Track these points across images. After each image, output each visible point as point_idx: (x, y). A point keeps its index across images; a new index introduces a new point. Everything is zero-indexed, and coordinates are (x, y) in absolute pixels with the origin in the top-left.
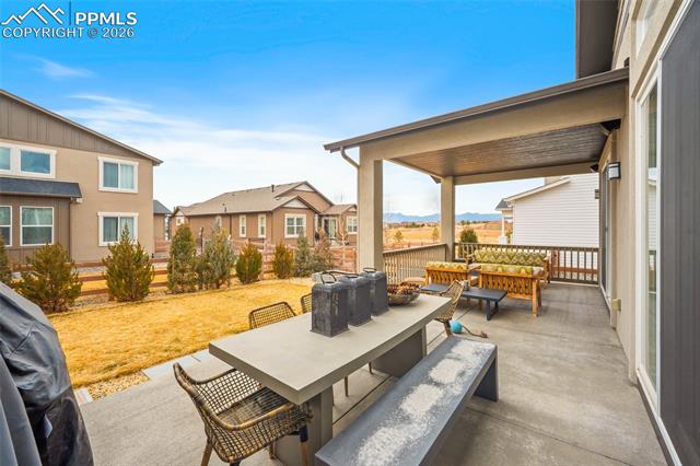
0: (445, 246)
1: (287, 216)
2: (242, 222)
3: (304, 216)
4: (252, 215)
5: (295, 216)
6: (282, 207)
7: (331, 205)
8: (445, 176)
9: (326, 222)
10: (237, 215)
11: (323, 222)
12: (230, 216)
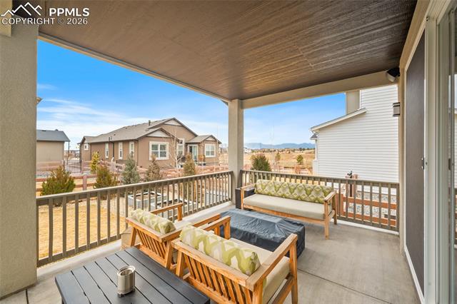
0: (231, 173)
1: (151, 143)
2: (120, 146)
3: (167, 143)
4: (126, 142)
5: (159, 143)
6: (146, 136)
7: (196, 136)
8: (231, 99)
9: (191, 147)
10: (118, 142)
11: (188, 148)
12: (113, 143)
